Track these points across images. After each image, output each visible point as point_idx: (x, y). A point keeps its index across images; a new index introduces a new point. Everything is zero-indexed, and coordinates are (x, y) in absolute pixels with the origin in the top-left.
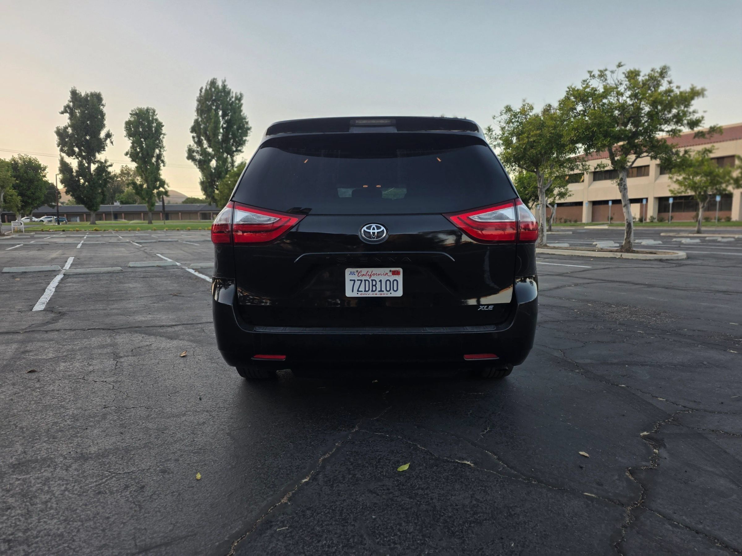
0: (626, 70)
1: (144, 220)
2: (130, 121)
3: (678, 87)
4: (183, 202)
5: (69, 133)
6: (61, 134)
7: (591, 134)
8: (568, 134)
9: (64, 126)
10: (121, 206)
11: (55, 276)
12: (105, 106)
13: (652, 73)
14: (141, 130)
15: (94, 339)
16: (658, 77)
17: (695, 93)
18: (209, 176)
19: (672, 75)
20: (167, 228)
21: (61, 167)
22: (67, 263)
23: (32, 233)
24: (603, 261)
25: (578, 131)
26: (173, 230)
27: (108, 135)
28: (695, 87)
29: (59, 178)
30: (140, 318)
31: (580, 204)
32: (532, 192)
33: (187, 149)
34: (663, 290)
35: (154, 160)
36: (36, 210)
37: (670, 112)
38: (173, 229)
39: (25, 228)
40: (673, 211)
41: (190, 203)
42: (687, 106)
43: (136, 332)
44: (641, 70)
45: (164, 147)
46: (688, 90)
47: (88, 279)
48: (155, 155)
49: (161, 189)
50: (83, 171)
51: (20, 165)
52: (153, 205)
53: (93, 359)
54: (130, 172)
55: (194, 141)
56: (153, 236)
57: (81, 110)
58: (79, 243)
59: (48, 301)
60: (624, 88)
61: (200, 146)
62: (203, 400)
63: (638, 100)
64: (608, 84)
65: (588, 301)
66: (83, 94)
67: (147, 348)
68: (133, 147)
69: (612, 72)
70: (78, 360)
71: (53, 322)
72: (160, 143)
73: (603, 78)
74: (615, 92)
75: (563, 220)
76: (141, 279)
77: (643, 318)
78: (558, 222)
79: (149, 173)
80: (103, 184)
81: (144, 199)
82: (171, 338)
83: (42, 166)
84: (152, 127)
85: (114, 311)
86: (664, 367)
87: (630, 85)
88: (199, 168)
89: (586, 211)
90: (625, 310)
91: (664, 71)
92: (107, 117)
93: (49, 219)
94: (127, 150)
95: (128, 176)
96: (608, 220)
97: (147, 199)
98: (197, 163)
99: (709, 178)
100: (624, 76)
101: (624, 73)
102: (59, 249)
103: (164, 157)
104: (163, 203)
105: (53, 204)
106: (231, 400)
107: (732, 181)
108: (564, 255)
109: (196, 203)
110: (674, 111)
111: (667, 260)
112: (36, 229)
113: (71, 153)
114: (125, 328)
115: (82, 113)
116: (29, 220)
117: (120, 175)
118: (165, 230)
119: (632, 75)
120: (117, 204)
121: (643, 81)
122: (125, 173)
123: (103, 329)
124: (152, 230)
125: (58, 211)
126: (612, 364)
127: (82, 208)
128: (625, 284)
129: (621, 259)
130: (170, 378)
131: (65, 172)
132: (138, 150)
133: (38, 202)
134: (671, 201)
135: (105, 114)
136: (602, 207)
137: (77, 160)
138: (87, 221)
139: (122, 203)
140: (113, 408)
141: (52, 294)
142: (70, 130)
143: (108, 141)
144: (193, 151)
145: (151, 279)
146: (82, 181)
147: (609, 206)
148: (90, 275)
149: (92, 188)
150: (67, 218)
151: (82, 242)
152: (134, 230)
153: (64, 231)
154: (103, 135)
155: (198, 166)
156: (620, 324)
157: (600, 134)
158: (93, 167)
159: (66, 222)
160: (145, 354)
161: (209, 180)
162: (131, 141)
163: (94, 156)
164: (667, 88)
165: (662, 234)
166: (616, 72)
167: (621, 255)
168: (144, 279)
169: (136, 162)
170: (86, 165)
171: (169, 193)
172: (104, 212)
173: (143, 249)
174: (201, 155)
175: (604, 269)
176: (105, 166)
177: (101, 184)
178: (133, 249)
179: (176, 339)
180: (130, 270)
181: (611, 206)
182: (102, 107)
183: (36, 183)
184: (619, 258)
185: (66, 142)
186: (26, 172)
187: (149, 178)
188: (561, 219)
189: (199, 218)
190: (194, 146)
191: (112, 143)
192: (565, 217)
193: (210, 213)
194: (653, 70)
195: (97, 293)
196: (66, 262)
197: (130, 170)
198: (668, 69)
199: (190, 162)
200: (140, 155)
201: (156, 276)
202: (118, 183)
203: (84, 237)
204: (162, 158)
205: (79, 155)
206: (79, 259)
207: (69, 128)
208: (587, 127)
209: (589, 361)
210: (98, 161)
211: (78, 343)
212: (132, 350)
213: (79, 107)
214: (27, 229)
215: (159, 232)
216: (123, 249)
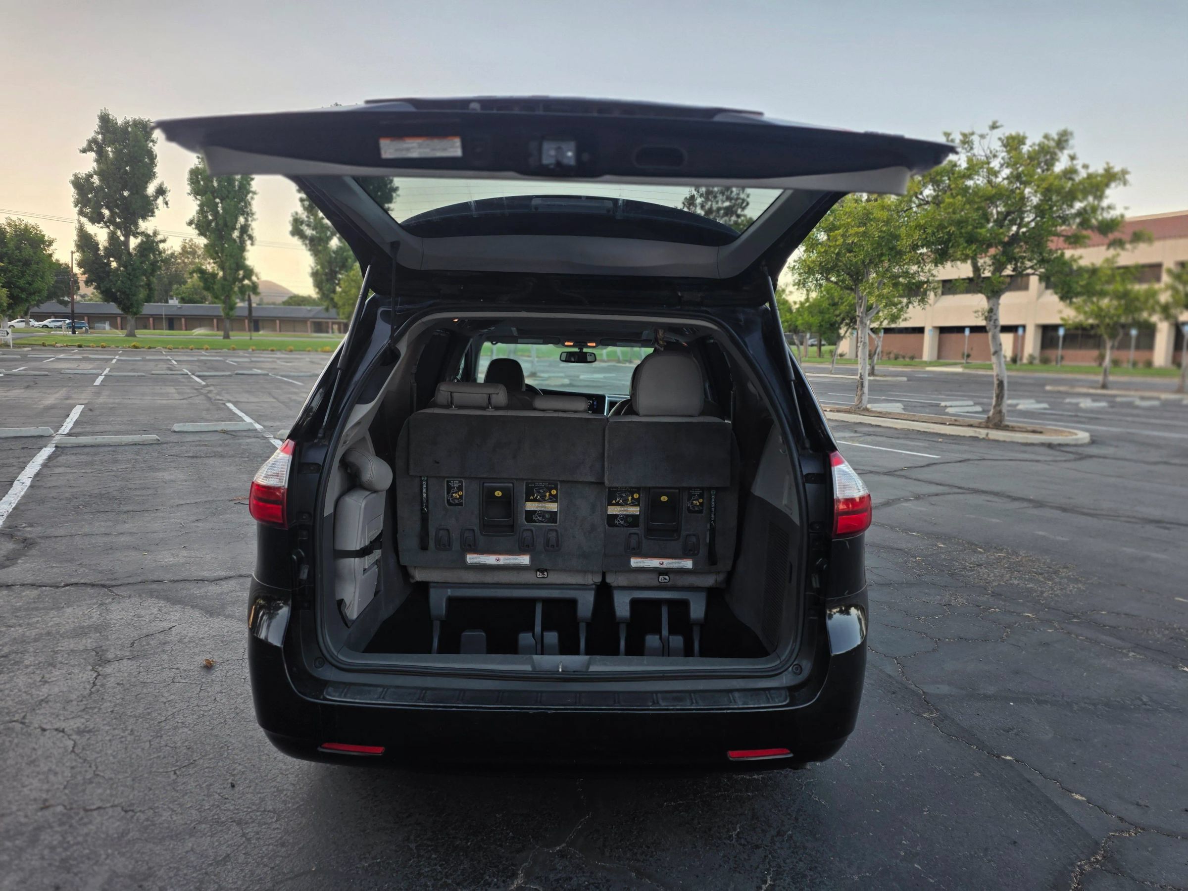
0: (1004, 134)
1: (218, 330)
2: (197, 168)
3: (1085, 167)
4: (284, 303)
5: (95, 185)
6: (81, 185)
7: (946, 237)
8: (909, 235)
9: (87, 172)
10: (179, 305)
11: (41, 448)
12: (156, 143)
13: (1046, 142)
14: (215, 184)
15: (69, 610)
16: (1054, 148)
17: (1110, 177)
18: (326, 264)
19: (1076, 145)
20: (254, 348)
21: (79, 241)
22: (68, 420)
23: (26, 349)
24: (958, 444)
25: (925, 231)
26: (263, 350)
27: (161, 191)
28: (1112, 168)
29: (76, 259)
30: (166, 558)
31: (921, 330)
32: (847, 312)
33: (291, 219)
34: (1057, 513)
35: (236, 234)
36: (36, 308)
37: (1071, 206)
38: (263, 348)
39: (13, 339)
40: (1064, 347)
41: (295, 305)
42: (1100, 197)
43: (151, 594)
44: (1027, 135)
45: (253, 214)
46: (1101, 171)
47: (97, 458)
48: (238, 226)
49: (246, 282)
50: (116, 248)
51: (8, 235)
52: (232, 307)
53: (54, 667)
54: (197, 250)
55: (303, 206)
56: (229, 361)
57: (116, 148)
58: (101, 374)
59: (10, 510)
60: (1000, 163)
61: (312, 215)
62: (237, 789)
63: (1021, 184)
64: (974, 155)
65: (939, 537)
66: (120, 122)
67: (162, 637)
68: (201, 211)
69: (982, 136)
70: (27, 667)
71: (8, 563)
72: (246, 207)
73: (966, 146)
74: (985, 170)
75: (892, 356)
76: (189, 460)
77: (1030, 580)
78: (885, 358)
79: (226, 256)
80: (150, 271)
81: (216, 297)
82: (210, 612)
83: (46, 238)
84: (234, 180)
85: (123, 539)
86: (1075, 707)
87: (1010, 158)
88: (310, 250)
89: (929, 341)
90: (1000, 559)
91: (1064, 138)
92: (159, 160)
93: (58, 324)
94: (191, 217)
95: (194, 258)
96: (963, 358)
97: (223, 298)
98: (307, 242)
99: (1123, 302)
100: (1000, 143)
101: (1000, 139)
102: (63, 386)
103: (252, 229)
104: (250, 305)
105: (66, 299)
106: (291, 788)
107: (1158, 308)
108: (896, 429)
109: (305, 305)
110: (1078, 205)
111: (1060, 445)
112: (33, 343)
113: (96, 218)
114: (133, 584)
115: (117, 152)
116: (23, 324)
117: (180, 254)
118: (250, 350)
119: (1013, 143)
120: (174, 302)
121: (1029, 151)
122: (188, 251)
123: (93, 585)
124: (229, 349)
125: (73, 311)
126: (986, 697)
127: (113, 308)
128: (996, 499)
129: (986, 440)
130: (187, 723)
131: (86, 249)
132: (210, 218)
133: (37, 298)
134: (1061, 332)
135: (156, 156)
136: (954, 336)
137: (106, 230)
138: (122, 329)
139: (183, 300)
140: (60, 809)
141: (22, 493)
142: (96, 180)
143: (160, 200)
144: (302, 222)
145: (206, 461)
146: (114, 265)
147: (965, 336)
148: (101, 449)
149: (131, 277)
150: (89, 323)
151: (106, 372)
152: (198, 349)
153: (80, 346)
154: (151, 189)
155: (309, 247)
156: (994, 594)
157: (960, 237)
158: (134, 242)
159: (86, 330)
160: (155, 653)
161: (327, 271)
162: (198, 202)
163: (136, 225)
164: (1068, 167)
165: (1048, 388)
166: (988, 137)
167: (987, 435)
168: (193, 461)
169: (205, 236)
170: (122, 238)
171: (261, 289)
172: (152, 315)
173: (204, 391)
174: (313, 230)
175: (960, 462)
176: (154, 241)
177: (146, 270)
178: (188, 391)
179: (219, 615)
180: (174, 438)
181: (969, 336)
182: (151, 144)
183: (34, 267)
184: (984, 439)
185: (89, 200)
186: (18, 248)
187: (227, 264)
188: (890, 353)
189: (309, 330)
190: (303, 213)
191: (167, 203)
192: (895, 351)
193: (327, 323)
194: (1046, 137)
195: (103, 492)
196: (68, 416)
197: (198, 247)
198: (1069, 137)
199: (296, 241)
200: (213, 224)
201: (217, 455)
202: (177, 268)
203: (112, 359)
204: (250, 232)
205: (111, 221)
206: (91, 410)
207: (95, 176)
208: (939, 225)
209: (945, 689)
210: (142, 233)
211: (37, 622)
212: (133, 644)
213: (111, 143)
214: (18, 341)
215: (241, 353)
216: (172, 390)
